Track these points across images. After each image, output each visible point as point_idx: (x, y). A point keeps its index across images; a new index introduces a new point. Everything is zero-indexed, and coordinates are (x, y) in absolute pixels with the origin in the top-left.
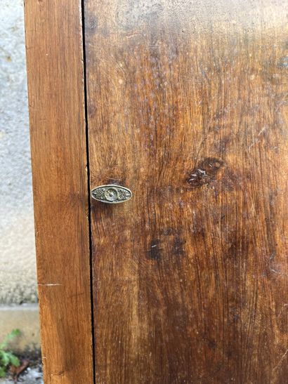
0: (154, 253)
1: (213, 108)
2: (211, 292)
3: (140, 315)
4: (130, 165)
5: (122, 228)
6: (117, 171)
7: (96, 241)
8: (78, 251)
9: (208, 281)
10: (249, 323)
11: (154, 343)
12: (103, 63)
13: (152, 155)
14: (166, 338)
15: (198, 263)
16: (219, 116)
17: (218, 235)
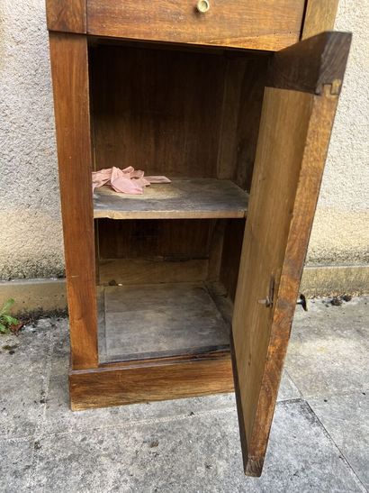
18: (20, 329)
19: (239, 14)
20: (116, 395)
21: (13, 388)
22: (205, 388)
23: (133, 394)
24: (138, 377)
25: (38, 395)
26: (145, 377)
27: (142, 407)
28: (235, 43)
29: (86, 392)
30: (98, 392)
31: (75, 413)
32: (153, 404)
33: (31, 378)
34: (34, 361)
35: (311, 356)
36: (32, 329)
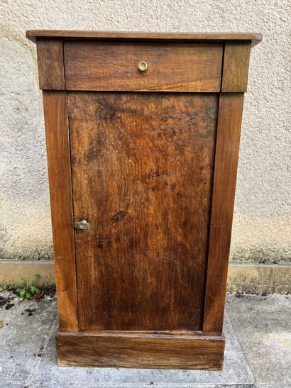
0: (100, 246)
1: (123, 192)
2: (123, 261)
3: (95, 269)
4: (90, 213)
5: (87, 236)
6: (85, 215)
7: (77, 241)
8: (70, 245)
9: (122, 257)
10: (138, 274)
11: (100, 280)
12: (79, 175)
13: (99, 209)
14: (105, 278)
15: (117, 250)
16: (125, 195)
17: (125, 240)
18: (42, 298)
19: (172, 69)
20: (92, 358)
21: (22, 342)
23: (106, 359)
24: (109, 344)
25: (38, 350)
26: (115, 345)
27: (112, 371)
28: (170, 88)
29: (69, 352)
30: (78, 353)
31: (60, 368)
32: (122, 370)
33: (38, 336)
34: (44, 323)
36: (50, 299)
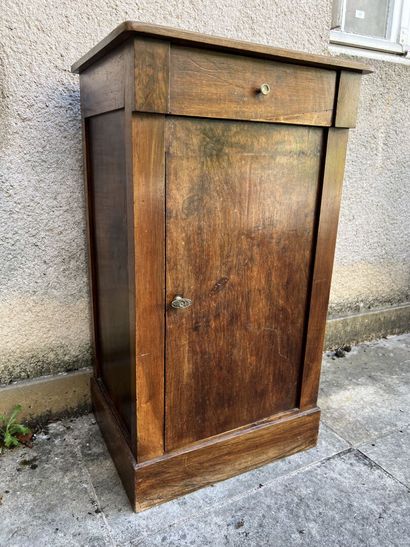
0: (196, 329)
1: (225, 253)
2: (221, 343)
3: (188, 361)
4: (186, 285)
5: (181, 318)
6: (180, 289)
7: (168, 327)
8: (158, 334)
9: (220, 338)
10: (237, 354)
11: (194, 375)
12: (175, 234)
13: (197, 279)
14: (200, 370)
15: (216, 330)
16: (228, 257)
17: (225, 314)
18: (32, 439)
20: (182, 483)
21: (56, 505)
22: (264, 457)
23: (198, 479)
24: (203, 458)
25: (90, 506)
26: (210, 456)
27: (208, 490)
28: (287, 119)
29: (152, 487)
30: (164, 484)
31: (140, 514)
32: (218, 485)
33: (71, 489)
35: (341, 408)
36: (45, 437)
